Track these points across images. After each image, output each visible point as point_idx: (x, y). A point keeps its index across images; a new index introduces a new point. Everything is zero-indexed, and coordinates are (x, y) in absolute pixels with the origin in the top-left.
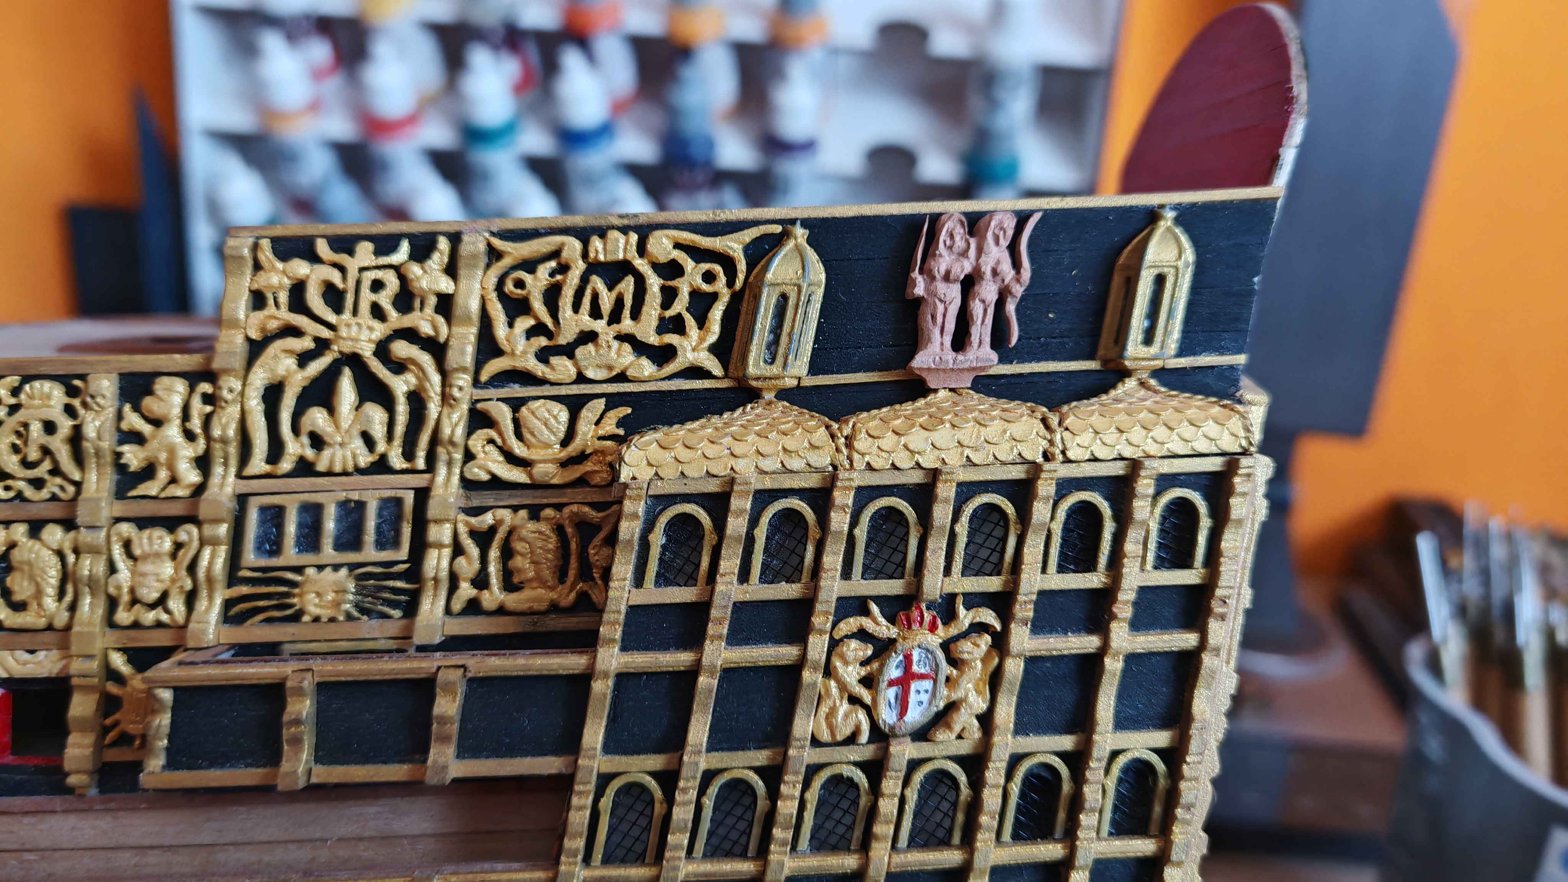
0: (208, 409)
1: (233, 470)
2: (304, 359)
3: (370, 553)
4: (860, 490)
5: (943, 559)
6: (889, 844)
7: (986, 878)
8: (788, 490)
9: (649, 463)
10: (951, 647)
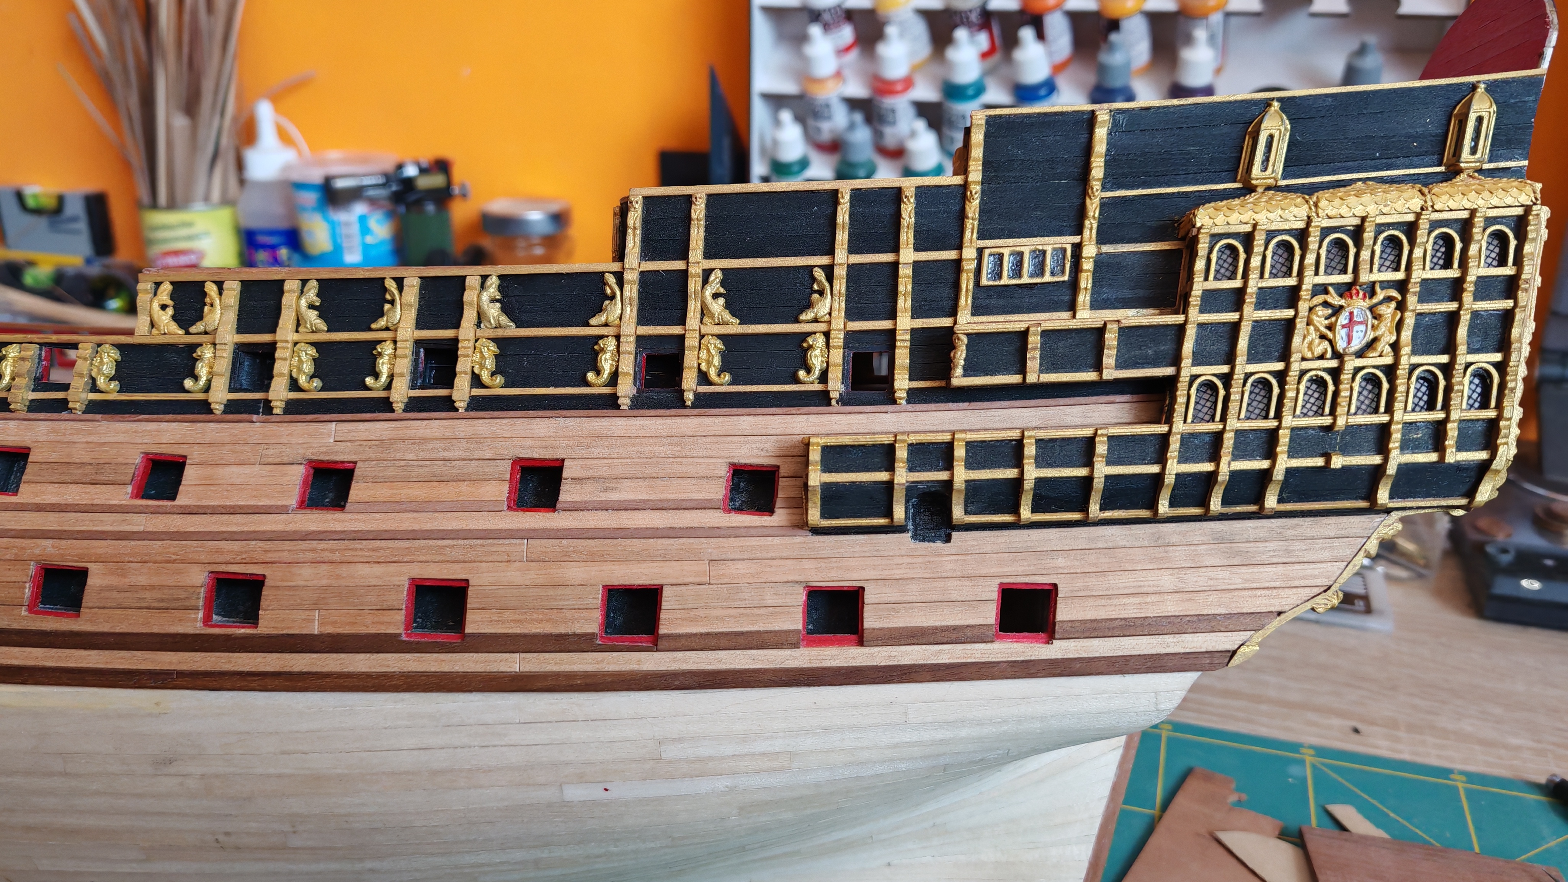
1: (975, 235)
3: (1048, 278)
4: (1323, 229)
5: (1369, 262)
6: (1346, 409)
7: (1400, 426)
8: (1283, 230)
9: (1210, 218)
10: (1375, 309)
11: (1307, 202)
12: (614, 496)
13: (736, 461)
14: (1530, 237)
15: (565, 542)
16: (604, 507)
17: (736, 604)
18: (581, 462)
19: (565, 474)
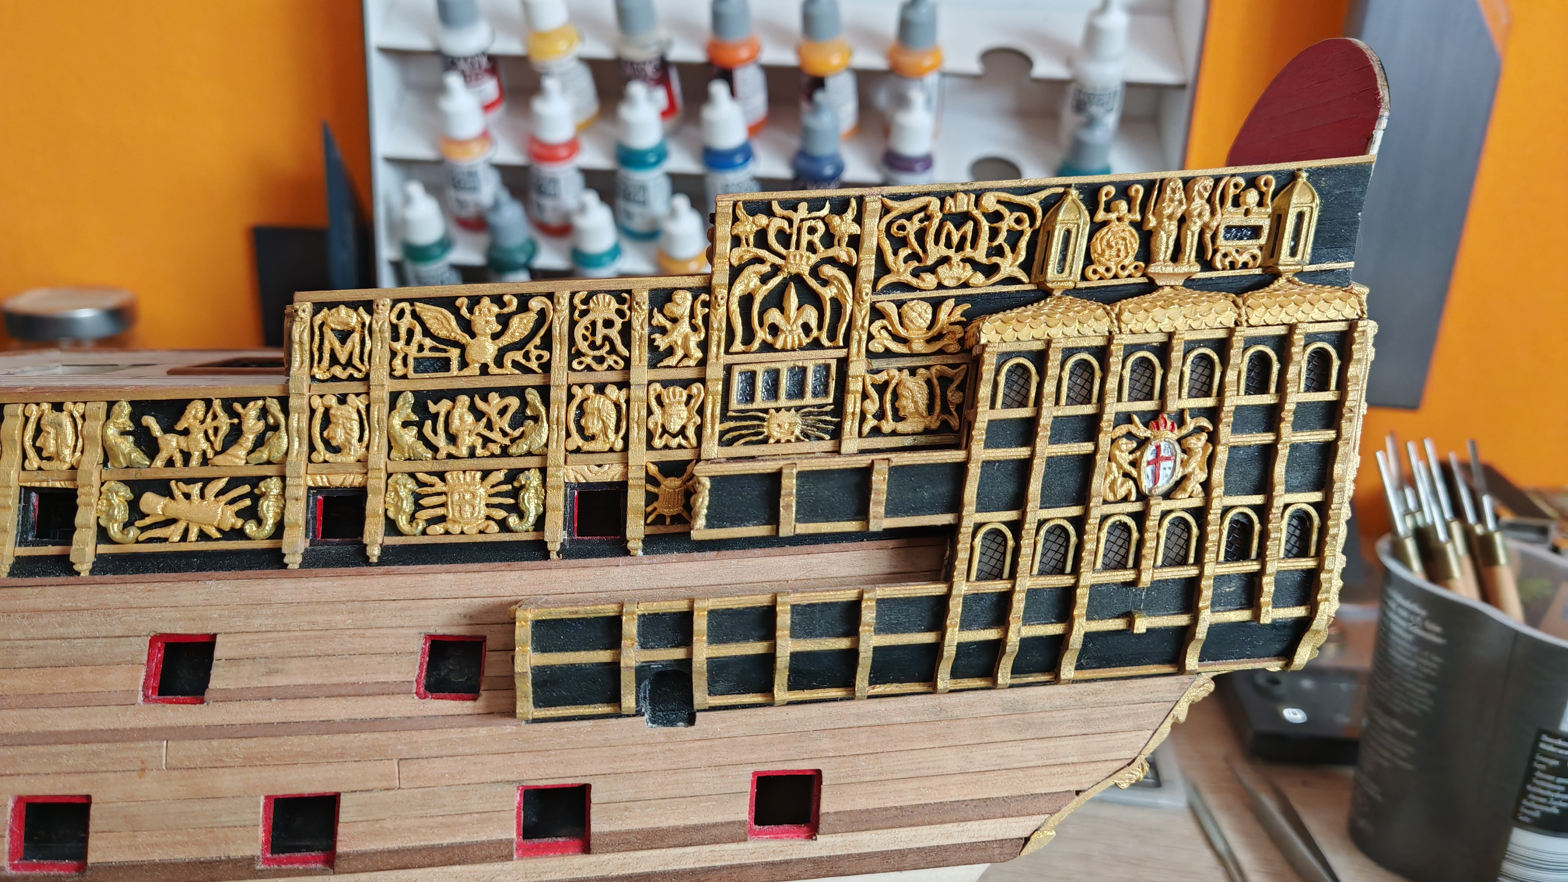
0: (707, 310)
1: (722, 349)
2: (765, 279)
3: (809, 400)
4: (1126, 346)
5: (1177, 386)
6: (1152, 562)
7: (1212, 582)
8: (1082, 348)
9: (997, 332)
10: (1183, 441)
11: (1108, 314)
12: (279, 681)
13: (432, 631)
14: (1355, 357)
15: (215, 743)
16: (267, 695)
17: (433, 811)
18: (239, 638)
19: (217, 654)
